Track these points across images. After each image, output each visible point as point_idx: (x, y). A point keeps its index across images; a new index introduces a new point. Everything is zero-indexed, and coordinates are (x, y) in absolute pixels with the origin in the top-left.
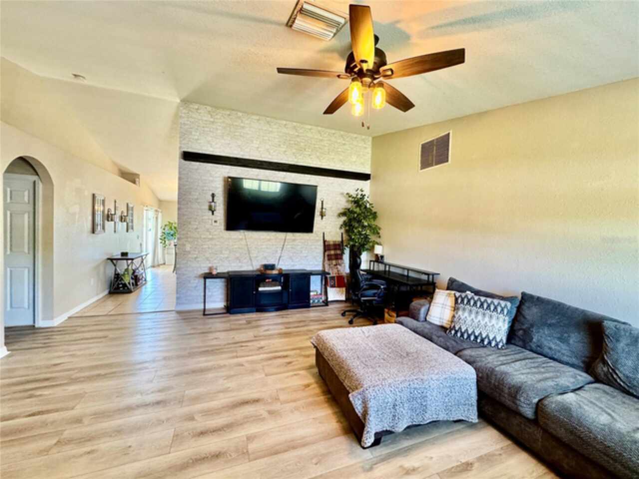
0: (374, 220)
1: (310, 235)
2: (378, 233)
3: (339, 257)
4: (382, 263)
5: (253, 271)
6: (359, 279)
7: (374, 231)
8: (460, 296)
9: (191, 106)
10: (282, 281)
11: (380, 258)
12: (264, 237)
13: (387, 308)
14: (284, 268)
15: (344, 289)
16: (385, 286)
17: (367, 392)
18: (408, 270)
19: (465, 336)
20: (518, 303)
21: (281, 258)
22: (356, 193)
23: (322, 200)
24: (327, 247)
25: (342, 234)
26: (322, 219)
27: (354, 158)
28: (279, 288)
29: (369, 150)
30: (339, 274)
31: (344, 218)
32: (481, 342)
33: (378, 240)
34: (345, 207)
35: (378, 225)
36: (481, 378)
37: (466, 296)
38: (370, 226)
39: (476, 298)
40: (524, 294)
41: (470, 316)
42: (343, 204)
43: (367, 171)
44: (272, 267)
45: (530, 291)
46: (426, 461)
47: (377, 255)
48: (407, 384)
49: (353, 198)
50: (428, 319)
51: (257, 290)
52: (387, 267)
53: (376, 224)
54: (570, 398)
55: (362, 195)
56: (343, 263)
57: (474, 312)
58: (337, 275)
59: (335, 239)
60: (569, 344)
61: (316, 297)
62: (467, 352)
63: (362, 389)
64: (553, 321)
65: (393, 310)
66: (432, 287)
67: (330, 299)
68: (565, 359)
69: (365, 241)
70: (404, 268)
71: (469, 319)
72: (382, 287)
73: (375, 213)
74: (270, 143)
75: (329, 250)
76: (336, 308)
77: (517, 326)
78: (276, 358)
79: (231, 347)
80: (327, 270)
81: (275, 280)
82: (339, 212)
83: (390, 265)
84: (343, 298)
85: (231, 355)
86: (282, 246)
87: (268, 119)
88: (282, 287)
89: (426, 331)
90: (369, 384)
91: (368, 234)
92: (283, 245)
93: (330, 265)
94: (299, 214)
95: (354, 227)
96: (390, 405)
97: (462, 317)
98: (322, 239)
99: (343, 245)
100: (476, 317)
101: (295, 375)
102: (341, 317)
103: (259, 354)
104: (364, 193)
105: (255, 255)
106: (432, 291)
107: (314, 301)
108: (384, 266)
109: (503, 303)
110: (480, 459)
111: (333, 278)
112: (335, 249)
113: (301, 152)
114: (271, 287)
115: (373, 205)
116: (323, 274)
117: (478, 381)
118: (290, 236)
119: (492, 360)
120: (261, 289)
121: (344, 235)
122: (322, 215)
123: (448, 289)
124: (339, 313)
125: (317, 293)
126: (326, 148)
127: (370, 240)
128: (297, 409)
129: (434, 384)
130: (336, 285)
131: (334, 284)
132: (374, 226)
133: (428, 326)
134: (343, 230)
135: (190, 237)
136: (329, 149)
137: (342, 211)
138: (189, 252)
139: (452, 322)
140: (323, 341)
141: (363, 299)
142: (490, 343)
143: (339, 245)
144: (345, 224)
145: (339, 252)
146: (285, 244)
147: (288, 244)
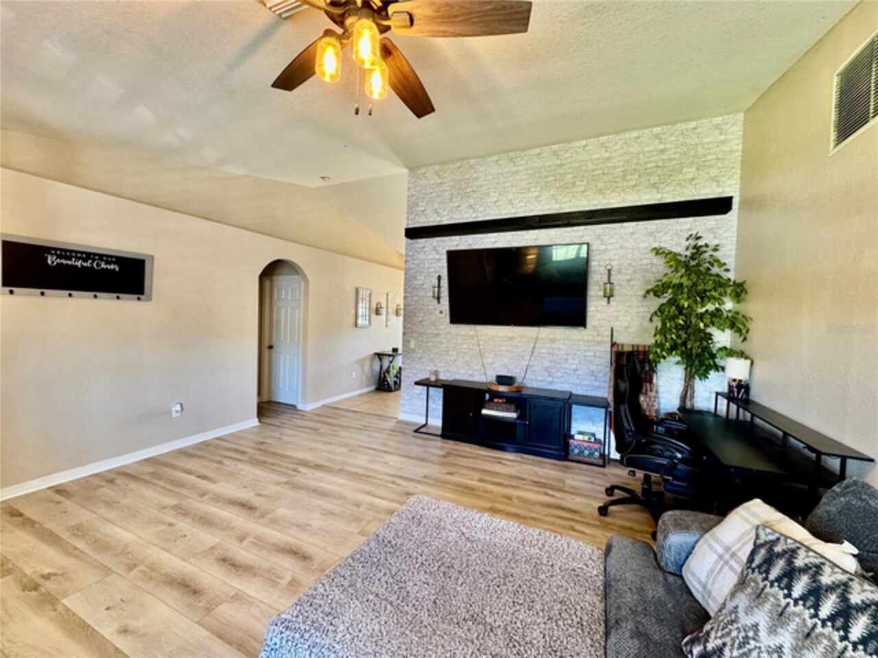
1: (581, 331)
9: (419, 172)
12: (503, 334)
21: (529, 368)
23: (609, 267)
26: (609, 302)
27: (689, 173)
28: (514, 415)
34: (658, 278)
44: (511, 381)
51: (480, 412)
55: (697, 247)
59: (636, 342)
61: (586, 445)
74: (514, 190)
81: (509, 402)
82: (646, 287)
86: (531, 349)
87: (511, 154)
88: (518, 415)
92: (534, 348)
98: (609, 339)
105: (490, 360)
114: (502, 411)
118: (545, 333)
120: (485, 412)
122: (609, 295)
126: (618, 171)
135: (415, 332)
136: (625, 171)
138: (413, 350)
143: (645, 353)
144: (661, 311)
146: (537, 346)
147: (541, 345)
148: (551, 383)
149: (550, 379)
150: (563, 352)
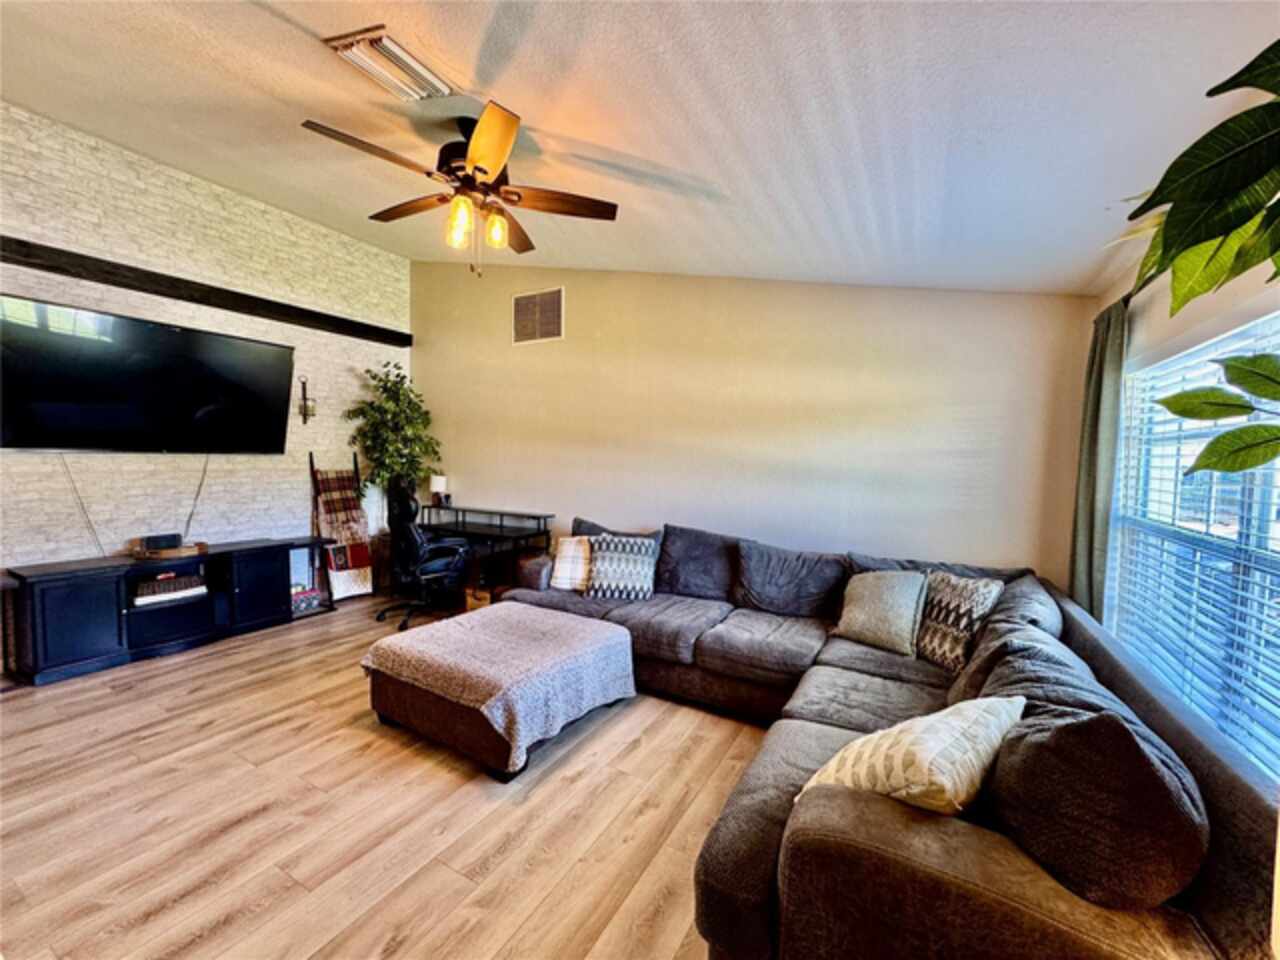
0: (425, 427)
1: (276, 458)
2: (436, 453)
3: (352, 505)
4: (448, 508)
5: (105, 558)
6: (416, 541)
7: (427, 449)
8: (596, 541)
10: (202, 572)
11: (443, 500)
12: (134, 467)
13: (470, 588)
14: (210, 540)
15: (368, 571)
16: (466, 548)
17: (510, 693)
18: (502, 515)
19: (608, 594)
20: (661, 540)
21: (194, 517)
22: (386, 370)
23: (303, 379)
24: (320, 484)
25: (355, 455)
26: (305, 422)
27: (375, 297)
28: (202, 590)
29: (406, 286)
30: (354, 539)
31: (359, 422)
32: (627, 597)
33: (435, 465)
34: (359, 399)
35: (436, 437)
36: (638, 637)
37: (604, 540)
38: (418, 439)
39: (616, 540)
40: (666, 527)
41: (611, 565)
42: (355, 393)
43: (405, 328)
44: (174, 541)
45: (673, 523)
46: (592, 759)
47: (437, 495)
48: (558, 667)
49: (381, 380)
50: (553, 584)
51: (131, 605)
52: (460, 514)
53: (431, 435)
54: (720, 628)
55: (398, 376)
56: (363, 517)
57: (615, 560)
58: (351, 542)
59: (339, 467)
60: (712, 576)
61: (302, 597)
62: (615, 613)
63: (501, 693)
64: (697, 553)
65: (483, 588)
66: (544, 538)
67: (337, 596)
68: (710, 593)
69: (410, 468)
70: (491, 513)
71: (610, 570)
72: (461, 550)
73: (427, 413)
75: (328, 490)
76: (358, 610)
77: (662, 569)
78: (259, 730)
79: (105, 751)
80: (325, 534)
81: (185, 571)
82: (346, 408)
83: (464, 511)
84: (368, 588)
85: (117, 764)
86: (194, 488)
88: (208, 587)
89: (555, 600)
90: (510, 681)
91: (415, 454)
92: (201, 485)
93: (331, 523)
94: (211, 407)
95: (386, 441)
96: (542, 701)
97: (602, 569)
98: (308, 467)
99: (358, 481)
100: (619, 566)
101: (328, 741)
102: (377, 624)
103: (212, 736)
104: (402, 373)
105: (105, 516)
106: (544, 544)
107: (297, 608)
108: (454, 513)
109: (647, 541)
110: (646, 731)
111: (341, 550)
112: (342, 488)
113: (240, 261)
114: (175, 590)
115: (423, 398)
116: (317, 546)
117: (634, 644)
118: (218, 462)
119: (643, 613)
120: (140, 601)
121: (360, 459)
122: (305, 414)
123: (574, 534)
124: (371, 617)
125: (304, 588)
126: (307, 265)
127: (422, 466)
128: (361, 786)
129: (589, 659)
130: (350, 564)
131: (346, 562)
132: (426, 440)
133: (555, 594)
134: (356, 448)
136: (314, 268)
137: (352, 407)
139: (589, 578)
140: (395, 653)
141: (424, 577)
142: (637, 596)
143: (349, 479)
144: (361, 433)
145: (350, 494)
146: (205, 482)
147: (213, 482)
148: (232, 533)
149: (231, 528)
150: (248, 487)
